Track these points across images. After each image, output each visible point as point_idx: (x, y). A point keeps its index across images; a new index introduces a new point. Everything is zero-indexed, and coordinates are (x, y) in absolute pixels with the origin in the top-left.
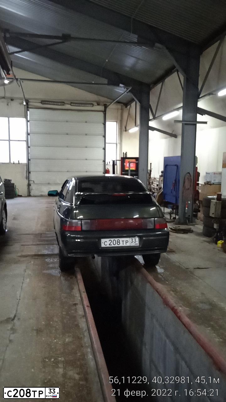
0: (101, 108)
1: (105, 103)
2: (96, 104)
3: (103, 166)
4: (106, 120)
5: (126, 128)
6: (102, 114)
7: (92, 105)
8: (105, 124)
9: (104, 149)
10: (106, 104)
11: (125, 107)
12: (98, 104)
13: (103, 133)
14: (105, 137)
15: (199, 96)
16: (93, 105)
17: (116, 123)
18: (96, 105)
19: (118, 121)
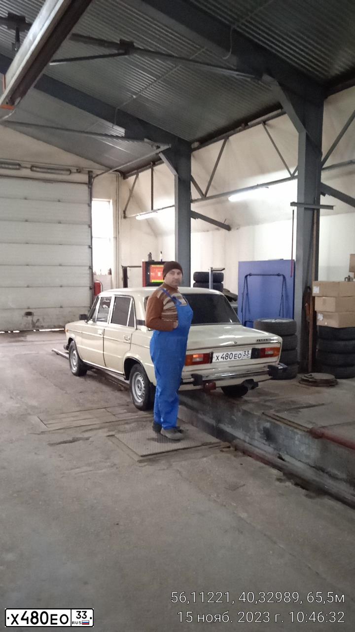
0: (84, 178)
1: (89, 170)
2: (75, 171)
3: (89, 276)
4: (93, 199)
5: (124, 212)
6: (85, 188)
7: (69, 172)
8: (90, 205)
9: (90, 247)
10: (92, 172)
11: (122, 177)
12: (79, 171)
13: (87, 220)
14: (90, 226)
15: (323, 166)
16: (71, 172)
17: (108, 203)
18: (75, 173)
19: (111, 201)
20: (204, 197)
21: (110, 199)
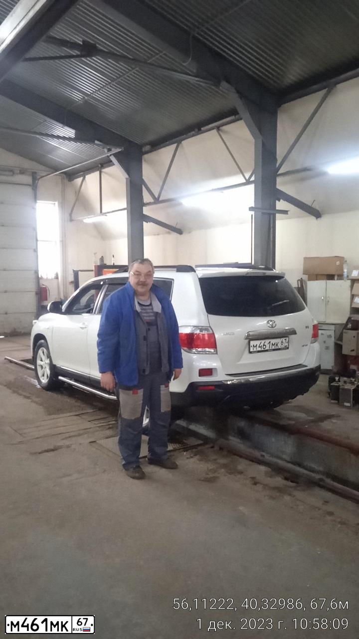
0: (28, 179)
1: (33, 171)
3: (34, 280)
4: (38, 201)
5: (71, 215)
6: (29, 189)
8: (34, 208)
9: (36, 251)
10: (36, 173)
11: (68, 180)
12: (22, 173)
13: (32, 223)
14: (35, 230)
15: (278, 172)
16: (13, 173)
18: (18, 174)
19: (57, 203)
20: (157, 201)
21: (56, 201)
